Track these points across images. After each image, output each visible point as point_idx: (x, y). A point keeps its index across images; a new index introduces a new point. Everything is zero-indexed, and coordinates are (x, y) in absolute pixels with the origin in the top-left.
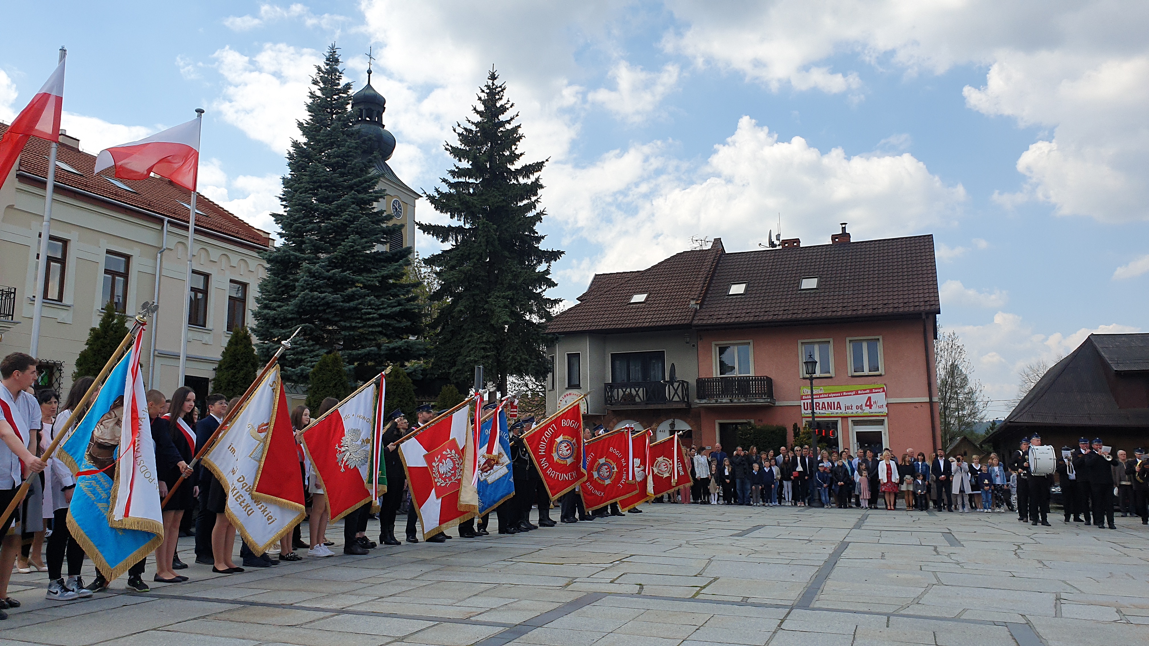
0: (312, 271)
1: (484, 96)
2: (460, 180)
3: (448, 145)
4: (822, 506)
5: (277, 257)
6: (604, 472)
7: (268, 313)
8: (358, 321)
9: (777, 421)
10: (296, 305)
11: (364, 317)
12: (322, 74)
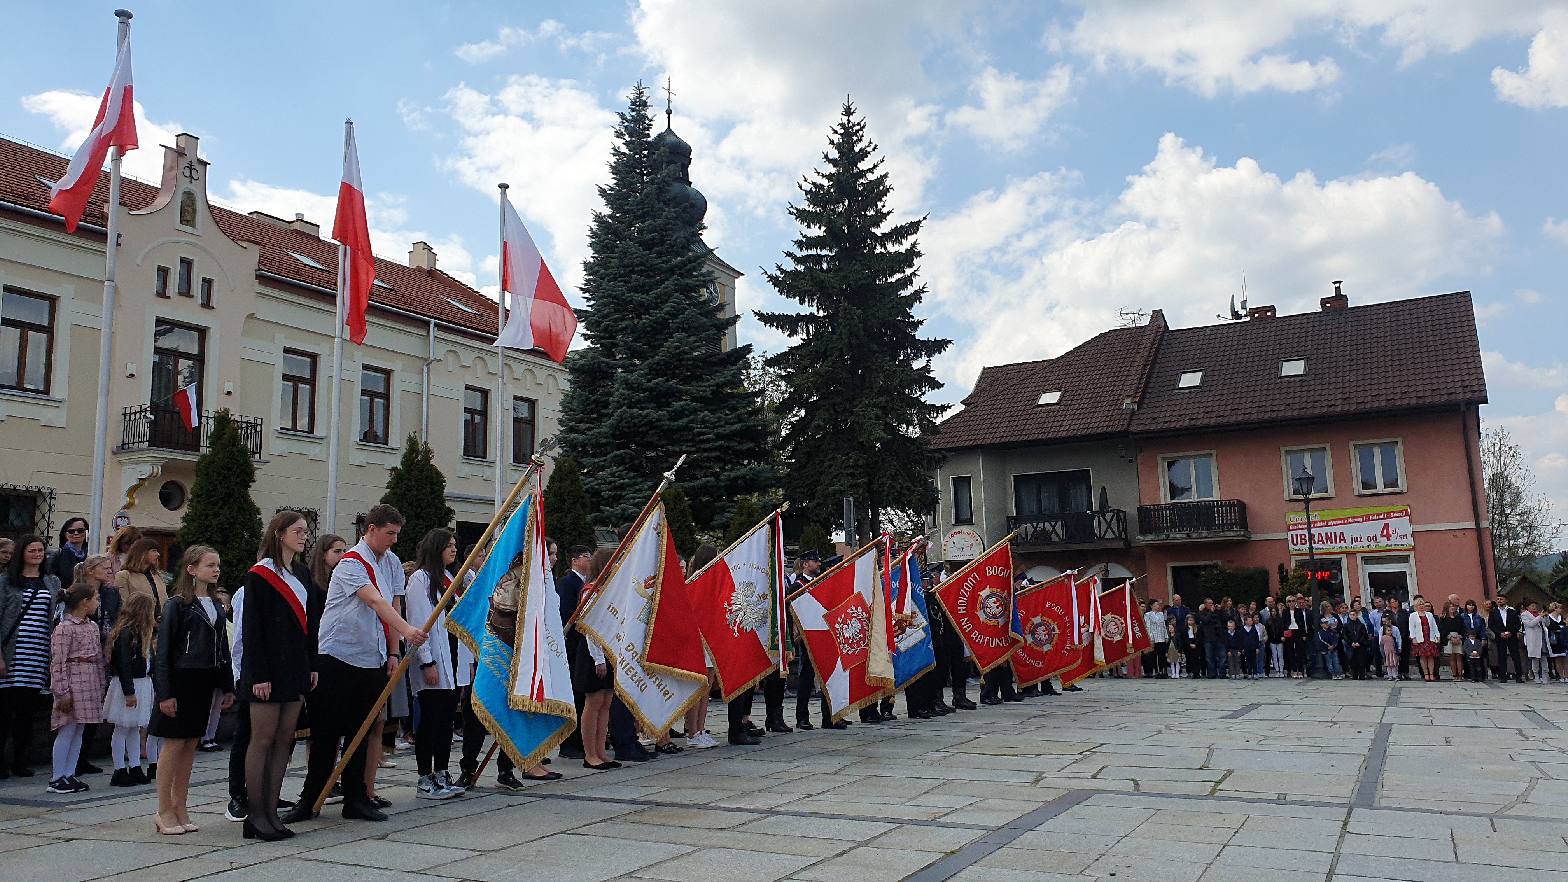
0: (630, 381)
1: (837, 139)
2: (810, 252)
3: (792, 207)
4: (1329, 677)
5: (583, 366)
6: (1041, 634)
7: (575, 438)
8: (690, 444)
9: (1253, 561)
10: (612, 424)
11: (697, 439)
12: (626, 124)
